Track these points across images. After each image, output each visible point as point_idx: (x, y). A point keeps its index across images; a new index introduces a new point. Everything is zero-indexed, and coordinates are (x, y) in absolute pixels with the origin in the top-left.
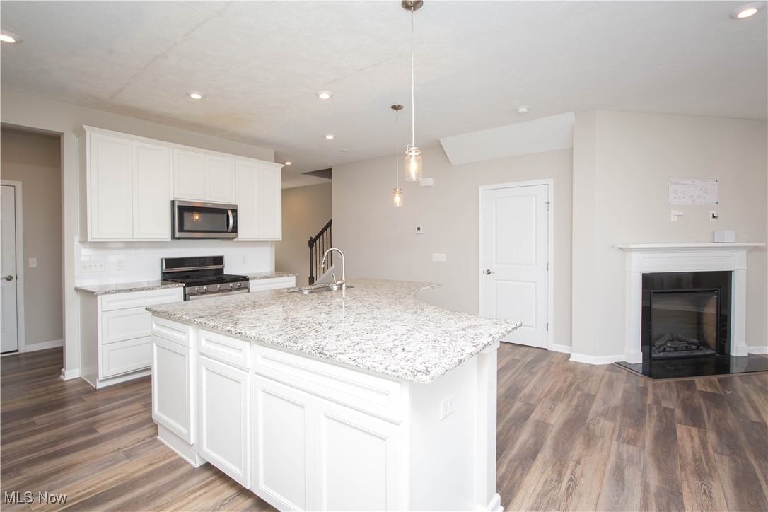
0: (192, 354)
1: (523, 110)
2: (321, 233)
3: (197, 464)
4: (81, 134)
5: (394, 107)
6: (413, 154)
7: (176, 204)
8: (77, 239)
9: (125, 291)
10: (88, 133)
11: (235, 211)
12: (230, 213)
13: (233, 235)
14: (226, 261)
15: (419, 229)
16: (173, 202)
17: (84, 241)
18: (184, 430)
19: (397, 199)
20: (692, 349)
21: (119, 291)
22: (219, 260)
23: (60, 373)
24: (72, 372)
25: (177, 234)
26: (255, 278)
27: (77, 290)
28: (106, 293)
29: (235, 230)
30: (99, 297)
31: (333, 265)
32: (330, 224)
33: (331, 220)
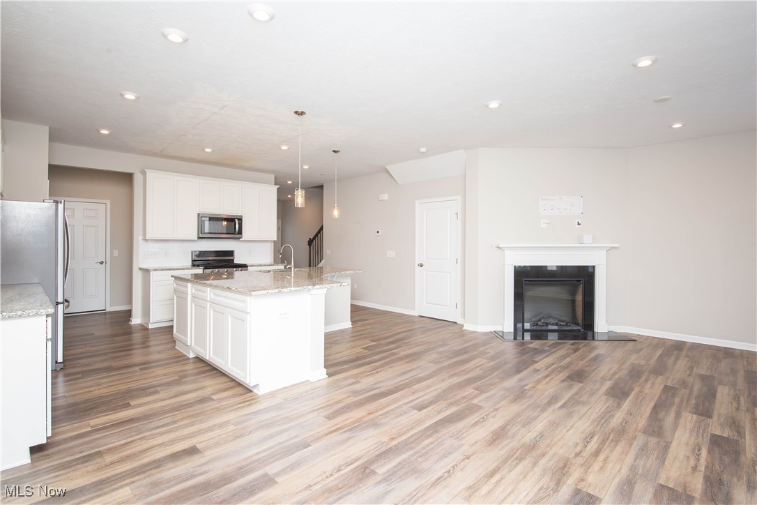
0: (189, 298)
1: (423, 150)
2: (316, 235)
3: (192, 355)
4: (144, 173)
5: (335, 151)
6: (300, 193)
7: (201, 215)
8: (141, 238)
9: (167, 270)
10: (147, 174)
11: (240, 220)
12: (237, 221)
13: (238, 236)
14: (236, 254)
15: (378, 232)
16: (199, 214)
17: (145, 240)
18: (186, 339)
19: (336, 213)
20: (562, 325)
21: (163, 270)
22: (231, 253)
23: (129, 320)
24: (136, 320)
25: (201, 236)
26: (252, 266)
27: (140, 269)
28: (155, 270)
29: (240, 232)
30: (151, 272)
31: (323, 261)
32: (322, 229)
33: (322, 226)
